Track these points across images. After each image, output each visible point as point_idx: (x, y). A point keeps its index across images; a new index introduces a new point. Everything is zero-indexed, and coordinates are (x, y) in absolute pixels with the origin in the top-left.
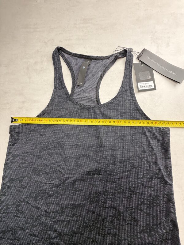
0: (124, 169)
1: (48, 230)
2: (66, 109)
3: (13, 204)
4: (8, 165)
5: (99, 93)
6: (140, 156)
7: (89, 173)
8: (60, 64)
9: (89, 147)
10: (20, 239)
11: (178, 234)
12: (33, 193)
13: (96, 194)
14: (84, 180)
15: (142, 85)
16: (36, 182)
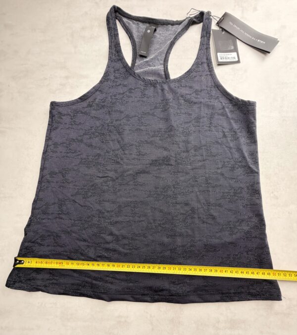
0: (199, 158)
1: (102, 233)
2: (125, 86)
3: (54, 204)
4: (47, 153)
5: (167, 65)
6: (220, 141)
7: (154, 163)
8: (116, 30)
9: (154, 132)
10: (64, 245)
11: (265, 229)
12: (82, 189)
13: (163, 189)
14: (148, 173)
15: (222, 57)
16: (86, 175)
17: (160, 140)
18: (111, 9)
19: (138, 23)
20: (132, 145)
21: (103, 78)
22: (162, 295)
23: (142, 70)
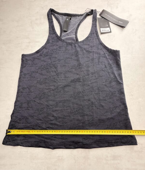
0: (94, 78)
1: (48, 116)
2: (57, 45)
3: (25, 103)
4: (21, 79)
5: (77, 35)
6: (104, 70)
7: (73, 81)
8: (52, 19)
9: (72, 66)
10: (30, 122)
11: (127, 110)
12: (38, 95)
13: (78, 93)
14: (70, 86)
15: (103, 30)
16: (40, 88)
17: (75, 70)
18: (49, 10)
19: (62, 16)
20: (62, 73)
21: (46, 42)
22: (79, 145)
23: (65, 38)
